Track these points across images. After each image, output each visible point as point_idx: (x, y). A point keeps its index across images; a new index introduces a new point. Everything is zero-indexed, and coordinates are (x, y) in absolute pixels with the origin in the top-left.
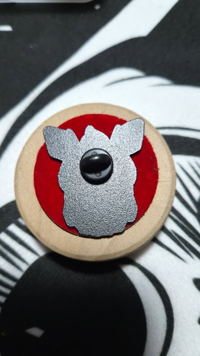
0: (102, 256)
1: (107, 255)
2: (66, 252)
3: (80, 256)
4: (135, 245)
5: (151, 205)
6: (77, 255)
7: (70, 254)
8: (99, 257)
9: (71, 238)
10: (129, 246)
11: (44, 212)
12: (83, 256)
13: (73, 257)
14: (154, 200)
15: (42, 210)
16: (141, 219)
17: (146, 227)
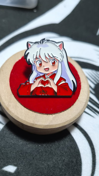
0: (48, 125)
1: (51, 125)
2: (25, 121)
3: (33, 124)
4: (68, 121)
5: (77, 100)
6: (32, 124)
7: (27, 122)
8: (46, 126)
9: (29, 113)
10: (65, 121)
11: (13, 96)
12: (36, 124)
13: (29, 125)
14: (79, 98)
15: (12, 94)
16: (72, 106)
17: (75, 111)
